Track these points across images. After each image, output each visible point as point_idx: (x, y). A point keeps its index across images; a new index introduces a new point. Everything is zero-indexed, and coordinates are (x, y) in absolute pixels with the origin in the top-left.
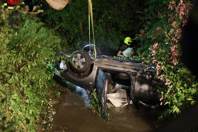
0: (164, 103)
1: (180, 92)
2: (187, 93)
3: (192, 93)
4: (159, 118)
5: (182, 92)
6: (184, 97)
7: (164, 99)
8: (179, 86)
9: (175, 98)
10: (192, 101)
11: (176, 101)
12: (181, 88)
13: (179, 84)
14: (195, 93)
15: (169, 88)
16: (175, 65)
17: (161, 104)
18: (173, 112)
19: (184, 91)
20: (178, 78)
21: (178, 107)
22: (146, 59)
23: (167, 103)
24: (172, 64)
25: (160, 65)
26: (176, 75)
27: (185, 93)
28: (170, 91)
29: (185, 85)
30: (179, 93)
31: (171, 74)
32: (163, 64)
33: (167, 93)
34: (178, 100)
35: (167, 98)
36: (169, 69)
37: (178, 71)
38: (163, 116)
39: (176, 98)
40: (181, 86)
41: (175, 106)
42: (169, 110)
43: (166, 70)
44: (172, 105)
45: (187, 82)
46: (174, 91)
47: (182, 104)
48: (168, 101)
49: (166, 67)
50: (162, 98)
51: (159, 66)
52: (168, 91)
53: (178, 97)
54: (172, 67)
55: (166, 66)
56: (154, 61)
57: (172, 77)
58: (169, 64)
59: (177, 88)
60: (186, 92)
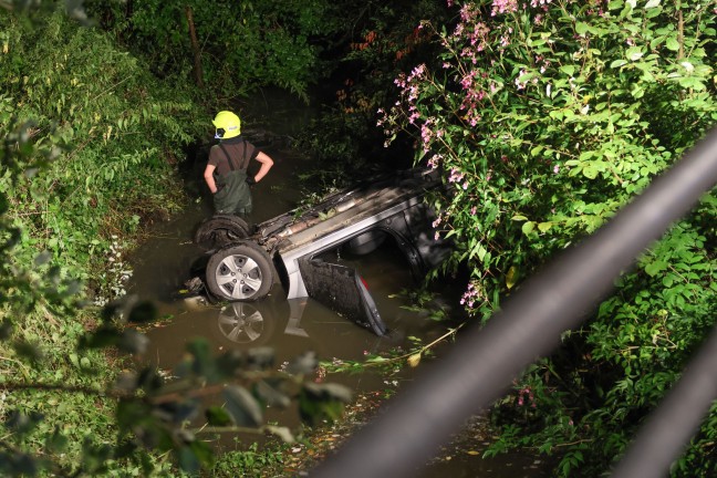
0: (443, 235)
1: (489, 202)
2: (507, 204)
3: (523, 203)
4: (428, 277)
5: (494, 202)
6: (498, 213)
7: (443, 223)
8: (485, 183)
9: (475, 218)
10: (523, 222)
11: (478, 225)
12: (492, 189)
13: (485, 178)
14: (530, 203)
15: (458, 190)
16: (474, 125)
17: (437, 235)
18: (471, 257)
19: (499, 198)
20: (484, 162)
21: (483, 243)
22: (389, 113)
23: (452, 232)
24: (465, 124)
25: (431, 126)
26: (476, 153)
27: (502, 204)
28: (462, 198)
29: (502, 182)
30: (488, 204)
31: (461, 150)
32: (441, 123)
33: (453, 207)
34: (483, 223)
35: (452, 219)
36: (458, 138)
37: (483, 143)
38: (440, 273)
39: (479, 218)
40: (490, 184)
41: (474, 240)
42: (456, 252)
43: (449, 141)
44: (466, 238)
45: (506, 174)
46: (473, 198)
47: (493, 235)
48: (456, 228)
49: (448, 132)
50: (439, 221)
51: (428, 130)
52: (456, 200)
53: (482, 216)
54: (466, 133)
55: (449, 128)
56: (414, 115)
57: (467, 160)
58: (458, 123)
59: (480, 190)
60: (506, 201)
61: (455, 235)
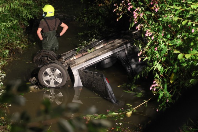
0: (142, 59)
1: (163, 45)
2: (171, 46)
3: (178, 46)
4: (135, 78)
5: (165, 45)
6: (167, 50)
7: (142, 54)
8: (161, 37)
9: (156, 52)
10: (179, 54)
11: (158, 55)
12: (164, 39)
13: (161, 35)
14: (181, 46)
15: (149, 40)
16: (157, 11)
17: (140, 59)
18: (154, 69)
19: (167, 43)
20: (161, 27)
21: (160, 63)
22: (119, 6)
23: (146, 58)
24: (152, 11)
25: (138, 12)
26: (157, 24)
27: (169, 46)
28: (151, 43)
29: (169, 36)
30: (162, 46)
31: (151, 22)
32: (142, 10)
33: (147, 47)
34: (160, 54)
35: (146, 52)
36: (149, 17)
37: (160, 19)
38: (140, 76)
39: (158, 52)
40: (163, 37)
41: (156, 61)
42: (148, 67)
43: (146, 18)
44: (152, 61)
45: (171, 33)
46: (155, 43)
47: (165, 59)
48: (148, 56)
49: (145, 14)
50: (141, 53)
51: (136, 13)
52: (149, 44)
53: (160, 51)
54: (153, 15)
55: (146, 13)
56: (130, 7)
57: (153, 26)
58: (150, 11)
59: (159, 40)
60: (170, 45)
61: (147, 60)
